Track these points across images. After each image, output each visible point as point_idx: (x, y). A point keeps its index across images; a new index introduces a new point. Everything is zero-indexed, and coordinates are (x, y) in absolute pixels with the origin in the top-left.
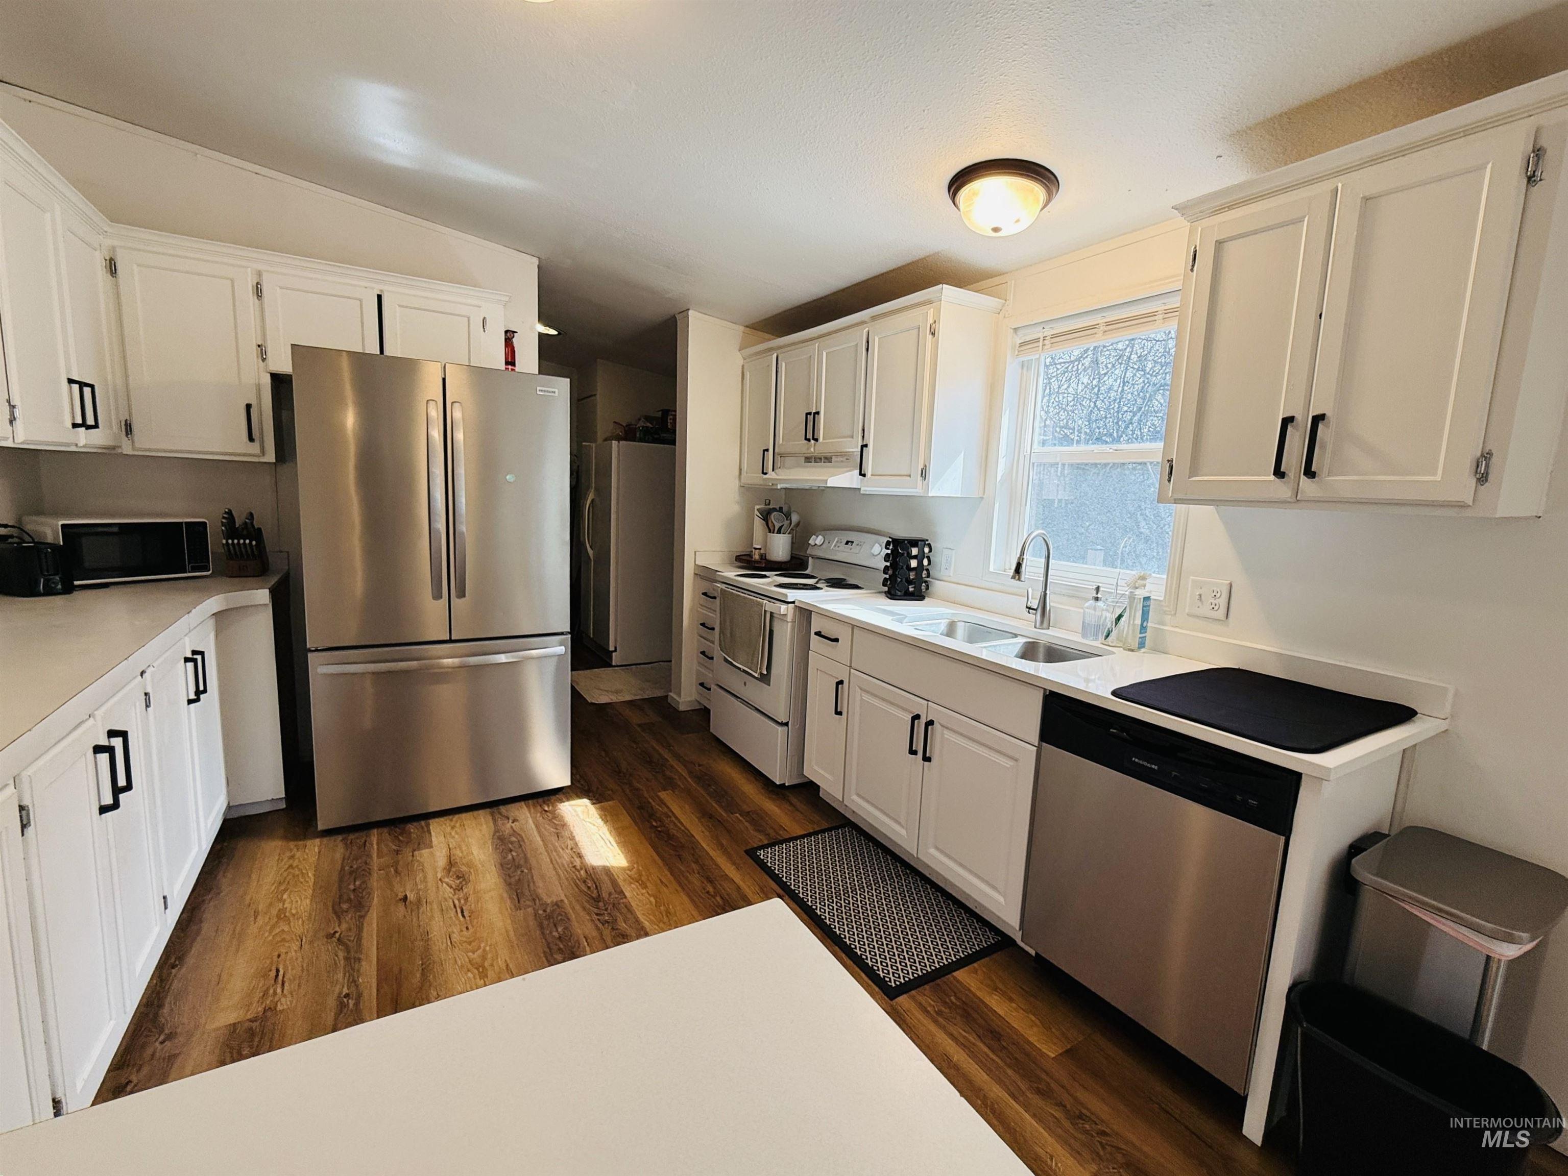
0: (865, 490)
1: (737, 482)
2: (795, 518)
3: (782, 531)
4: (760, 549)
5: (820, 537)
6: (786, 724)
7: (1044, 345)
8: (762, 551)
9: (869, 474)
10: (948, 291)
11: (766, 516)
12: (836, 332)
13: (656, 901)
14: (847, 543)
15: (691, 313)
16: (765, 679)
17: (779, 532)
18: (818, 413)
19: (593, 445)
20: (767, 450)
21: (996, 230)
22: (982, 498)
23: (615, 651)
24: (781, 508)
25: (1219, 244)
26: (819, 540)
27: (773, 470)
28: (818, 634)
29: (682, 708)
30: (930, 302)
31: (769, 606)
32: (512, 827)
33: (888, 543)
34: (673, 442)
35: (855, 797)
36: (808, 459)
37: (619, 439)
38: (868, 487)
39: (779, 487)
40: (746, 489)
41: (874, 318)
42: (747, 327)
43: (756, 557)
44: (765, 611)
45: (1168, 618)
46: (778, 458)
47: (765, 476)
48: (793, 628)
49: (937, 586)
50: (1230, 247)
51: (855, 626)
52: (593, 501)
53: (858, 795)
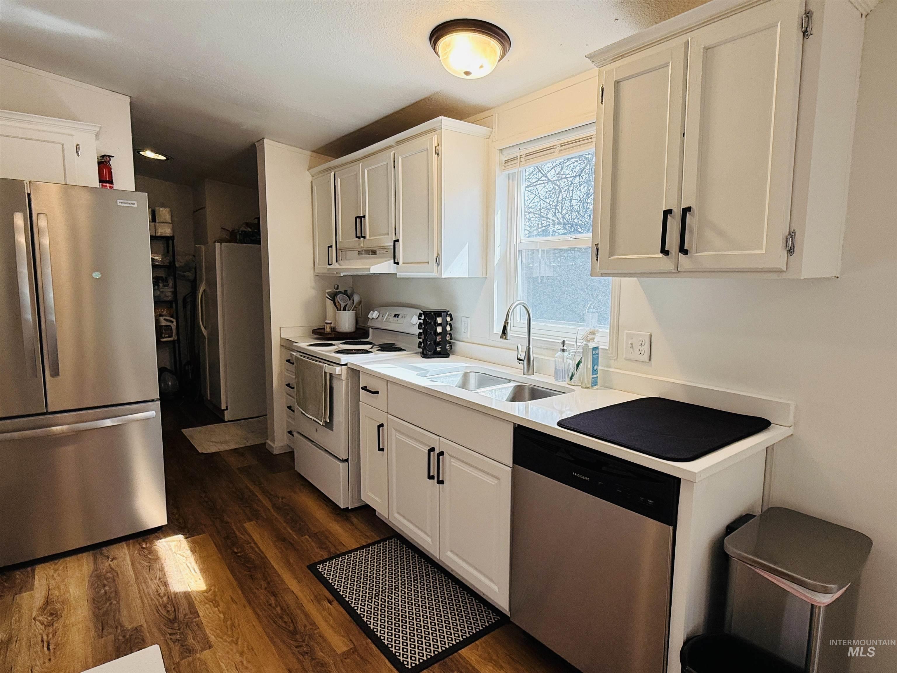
0: (400, 275)
1: (312, 271)
2: (356, 298)
3: (347, 309)
4: (331, 323)
5: (376, 312)
6: (347, 460)
7: (520, 162)
8: (332, 325)
9: (401, 263)
10: (445, 121)
11: (333, 297)
12: (374, 154)
13: (224, 617)
14: (395, 316)
15: (265, 141)
16: (329, 425)
17: (344, 310)
18: (364, 217)
19: (203, 247)
20: (331, 246)
21: (467, 73)
22: (486, 278)
23: (227, 409)
24: (346, 291)
25: (617, 83)
26: (374, 314)
27: (337, 261)
28: (364, 388)
29: (276, 452)
30: (434, 130)
31: (328, 368)
32: (110, 565)
33: (420, 315)
34: (259, 243)
35: (396, 515)
36: (360, 253)
37: (221, 241)
38: (402, 272)
39: (342, 275)
40: (319, 277)
41: (399, 143)
42: (313, 151)
43: (328, 329)
44: (325, 373)
45: (612, 362)
46: (339, 252)
47: (329, 267)
48: (347, 385)
49: (459, 346)
50: (624, 85)
51: (389, 381)
52: (204, 291)
53: (398, 513)
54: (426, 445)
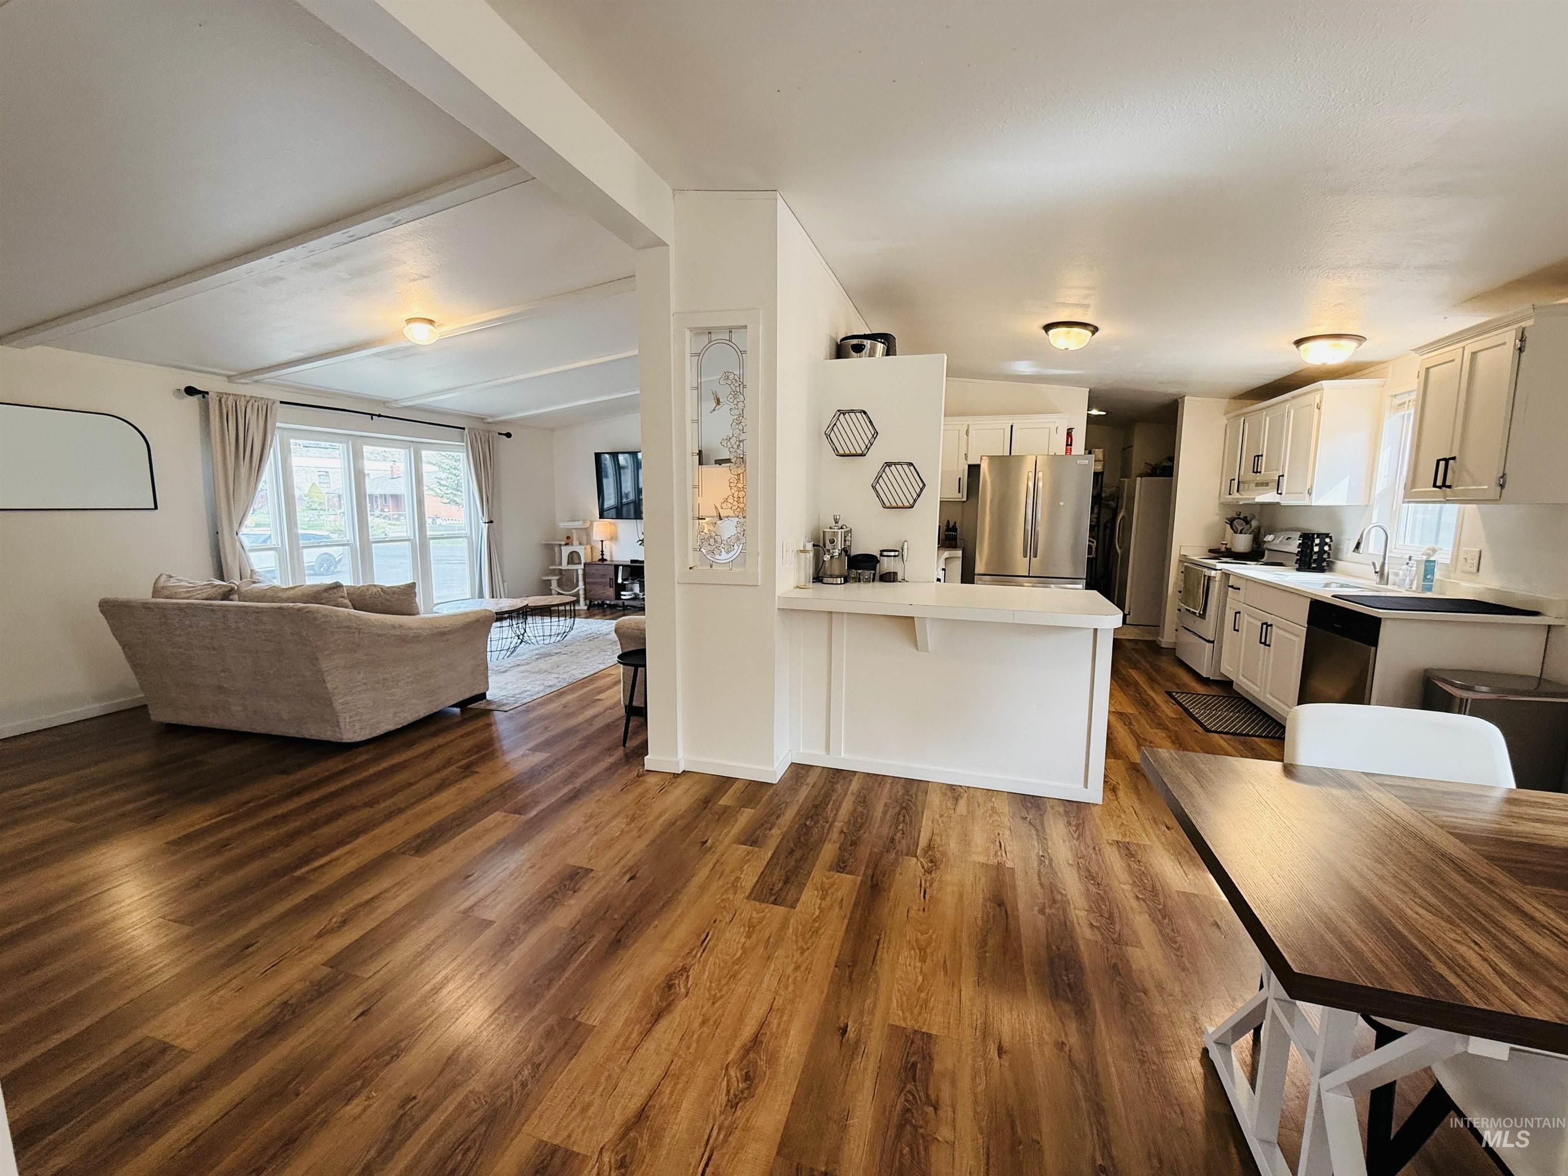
0: (1283, 503)
1: (1218, 500)
2: (1254, 523)
3: (1243, 532)
4: (1226, 544)
5: (1272, 536)
6: (1213, 642)
7: (1409, 406)
8: (1228, 546)
9: (1284, 493)
10: (1325, 383)
11: (1231, 522)
12: (1272, 405)
14: (1282, 539)
15: (1186, 398)
16: (1203, 616)
17: (1241, 533)
18: (1262, 456)
19: (1126, 480)
20: (1234, 480)
22: (1368, 505)
23: (1129, 614)
24: (1246, 517)
25: (1428, 369)
26: (1270, 538)
27: (1238, 491)
28: (1232, 587)
29: (1163, 646)
30: (1318, 390)
31: (1207, 572)
33: (1301, 536)
34: (1171, 476)
35: (1241, 678)
36: (1257, 485)
37: (1141, 476)
38: (1285, 500)
39: (1241, 503)
40: (1224, 505)
41: (1294, 397)
42: (1230, 399)
43: (1223, 549)
44: (1205, 576)
45: (1452, 574)
46: (1241, 485)
47: (1230, 496)
48: (1220, 586)
49: (1339, 565)
51: (1248, 579)
52: (1123, 517)
53: (1243, 676)
54: (1259, 620)
